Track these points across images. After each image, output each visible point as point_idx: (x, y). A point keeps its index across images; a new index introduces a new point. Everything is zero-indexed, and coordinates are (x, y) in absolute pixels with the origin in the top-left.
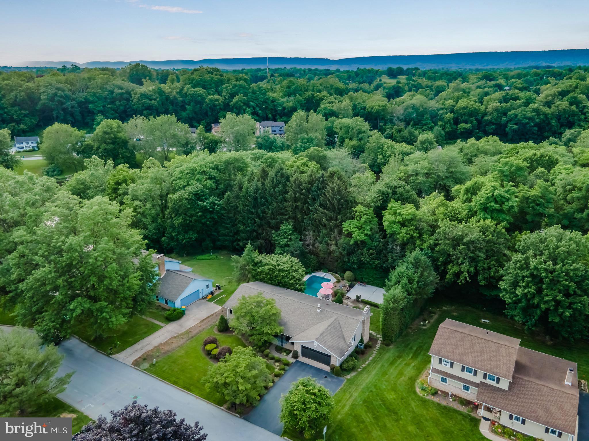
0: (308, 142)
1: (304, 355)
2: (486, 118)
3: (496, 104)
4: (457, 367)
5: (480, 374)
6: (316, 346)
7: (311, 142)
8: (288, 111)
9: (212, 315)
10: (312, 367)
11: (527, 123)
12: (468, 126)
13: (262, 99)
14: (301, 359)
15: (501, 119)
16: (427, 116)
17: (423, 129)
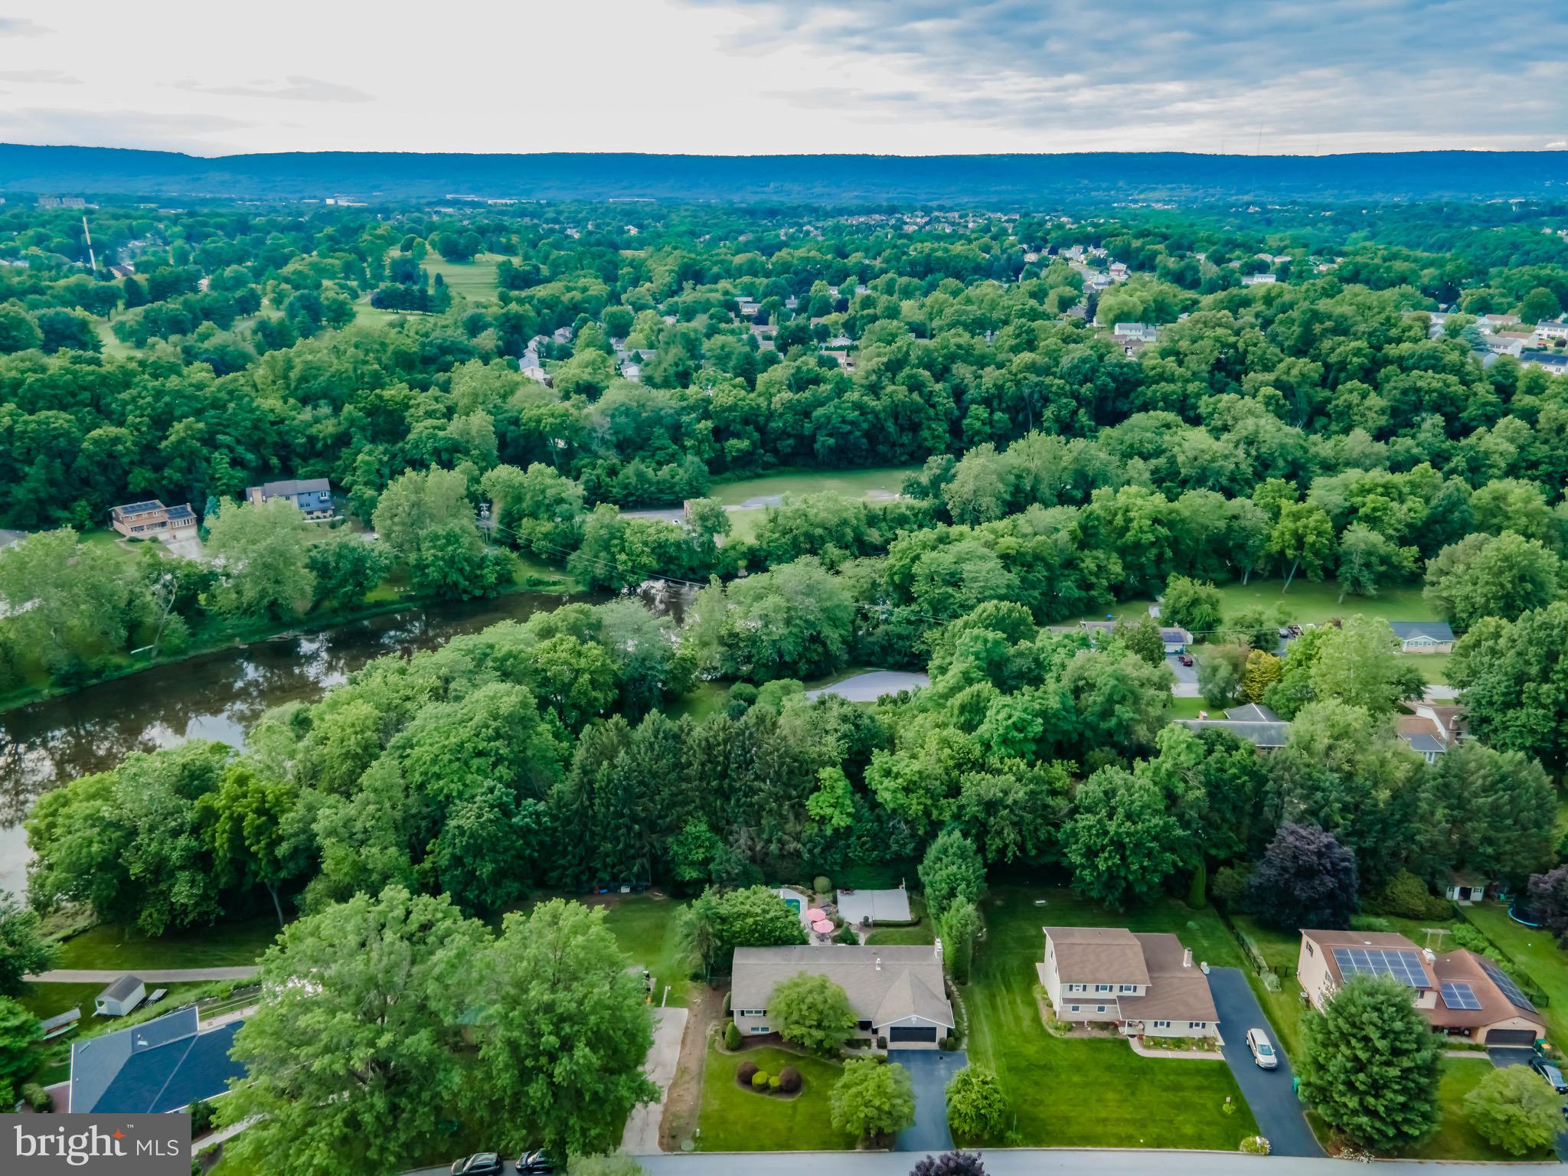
0: (449, 543)
1: (893, 1039)
2: (773, 425)
3: (787, 395)
4: (1091, 987)
5: (1116, 987)
6: (914, 1020)
7: (457, 541)
8: (325, 445)
9: (687, 1028)
10: (914, 1052)
11: (850, 432)
12: (744, 444)
13: (248, 424)
14: (893, 1046)
15: (802, 426)
16: (658, 431)
17: (657, 458)
